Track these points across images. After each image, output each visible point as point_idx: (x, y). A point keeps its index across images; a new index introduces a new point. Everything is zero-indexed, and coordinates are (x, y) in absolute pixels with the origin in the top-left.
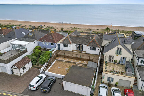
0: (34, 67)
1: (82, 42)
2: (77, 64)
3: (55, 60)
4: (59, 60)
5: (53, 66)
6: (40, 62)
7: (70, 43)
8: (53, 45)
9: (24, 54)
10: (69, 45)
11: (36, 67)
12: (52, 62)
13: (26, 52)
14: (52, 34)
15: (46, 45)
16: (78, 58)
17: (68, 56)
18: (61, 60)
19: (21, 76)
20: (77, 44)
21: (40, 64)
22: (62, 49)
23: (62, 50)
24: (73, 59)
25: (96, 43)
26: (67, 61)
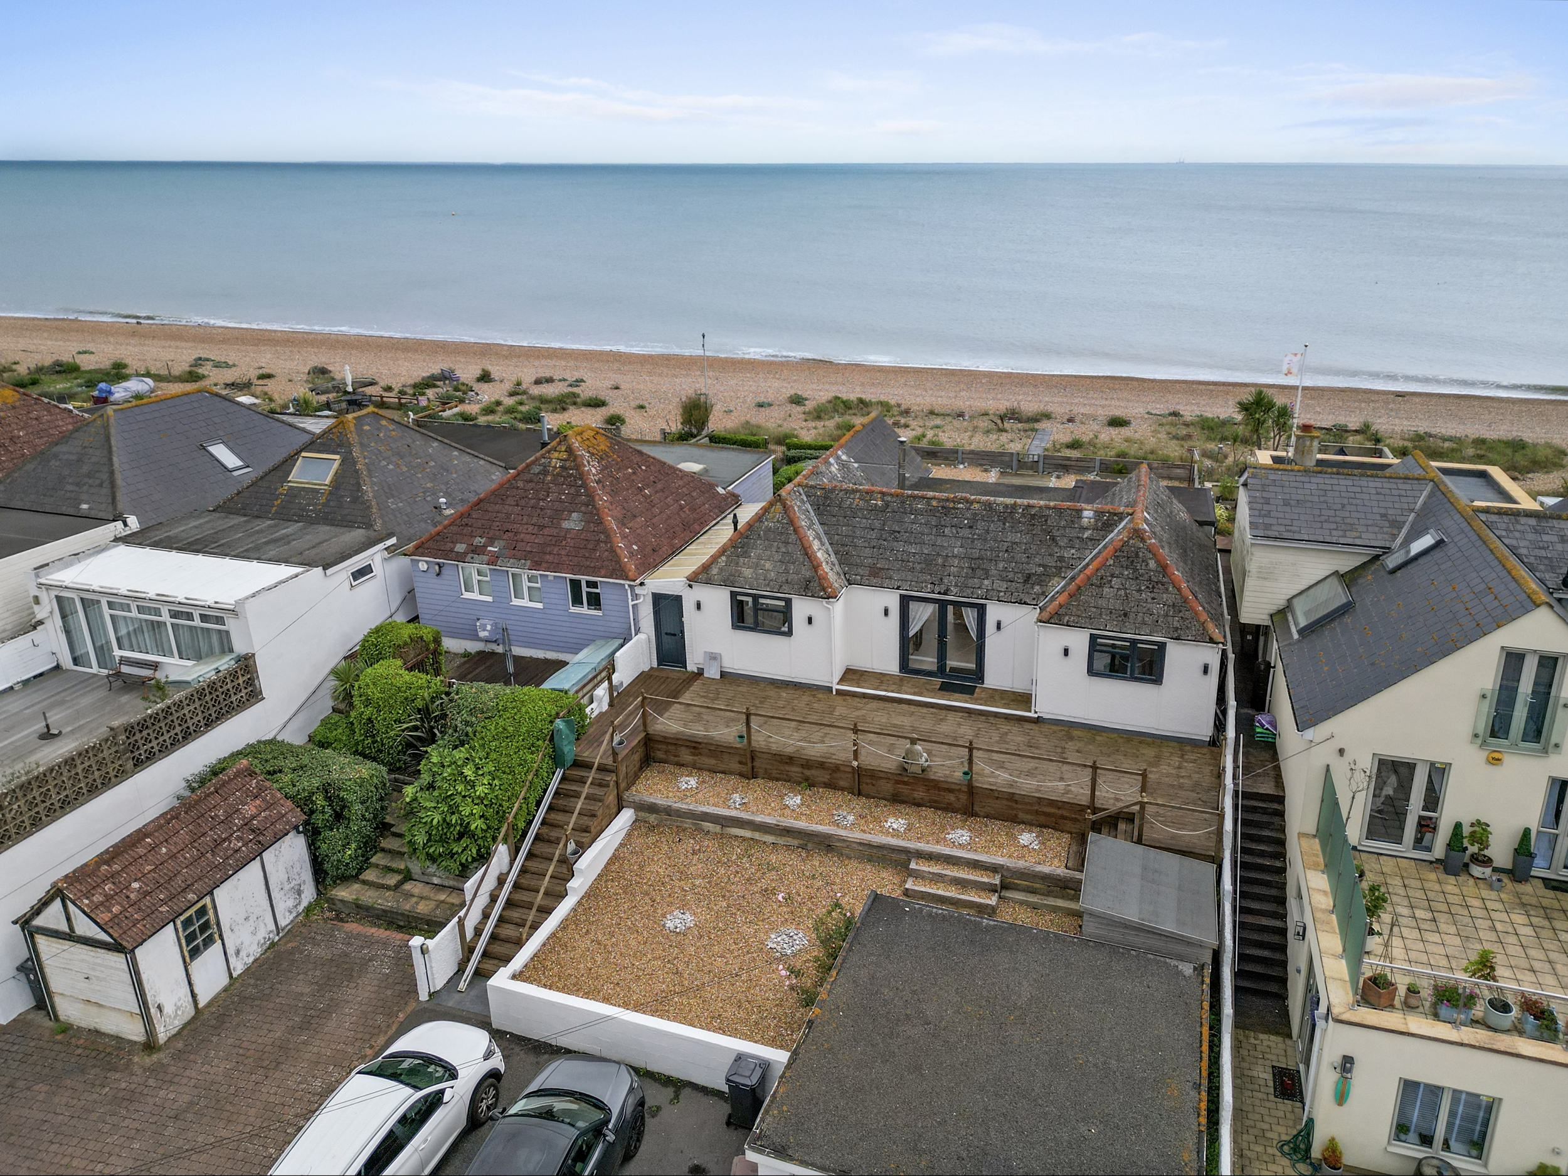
0: (341, 913)
1: (977, 567)
2: (917, 875)
3: (626, 816)
4: (668, 811)
5: (592, 894)
6: (421, 839)
7: (821, 591)
8: (595, 601)
9: (210, 724)
10: (801, 607)
11: (363, 912)
12: (587, 836)
13: (241, 706)
14: (578, 467)
15: (501, 601)
16: (935, 786)
17: (790, 760)
18: (706, 817)
19: (150, 1045)
20: (905, 601)
21: (415, 867)
22: (714, 657)
23: (712, 673)
24: (859, 803)
25: (1160, 580)
26: (787, 832)
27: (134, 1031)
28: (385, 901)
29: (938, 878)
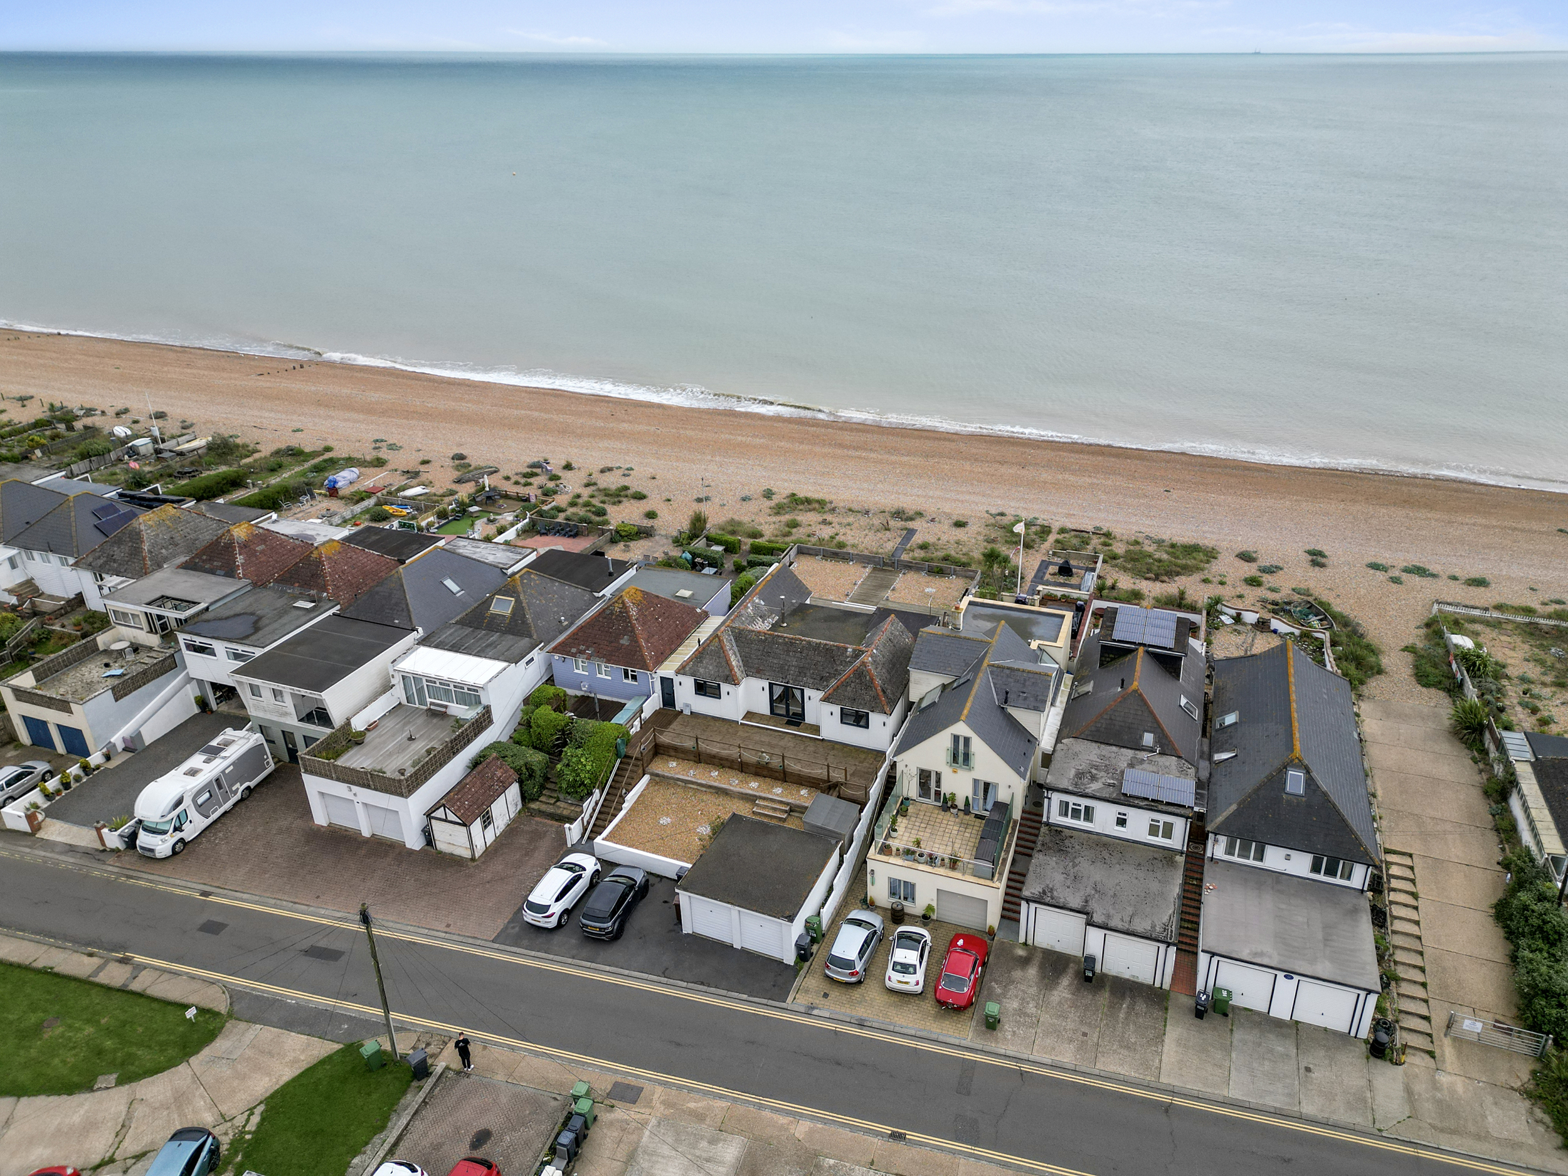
0: (533, 813)
1: (802, 671)
2: (758, 805)
3: (646, 778)
4: (663, 777)
5: (632, 809)
6: (564, 786)
7: (733, 680)
8: (634, 678)
10: (725, 688)
11: (541, 813)
12: (630, 787)
13: (486, 727)
14: (627, 612)
15: (592, 676)
16: (771, 770)
17: (714, 757)
18: (678, 779)
19: (473, 859)
20: (771, 685)
21: (561, 796)
22: (687, 705)
23: (687, 712)
24: (741, 776)
25: (869, 685)
26: (711, 787)
27: (467, 854)
28: (550, 809)
29: (766, 807)
